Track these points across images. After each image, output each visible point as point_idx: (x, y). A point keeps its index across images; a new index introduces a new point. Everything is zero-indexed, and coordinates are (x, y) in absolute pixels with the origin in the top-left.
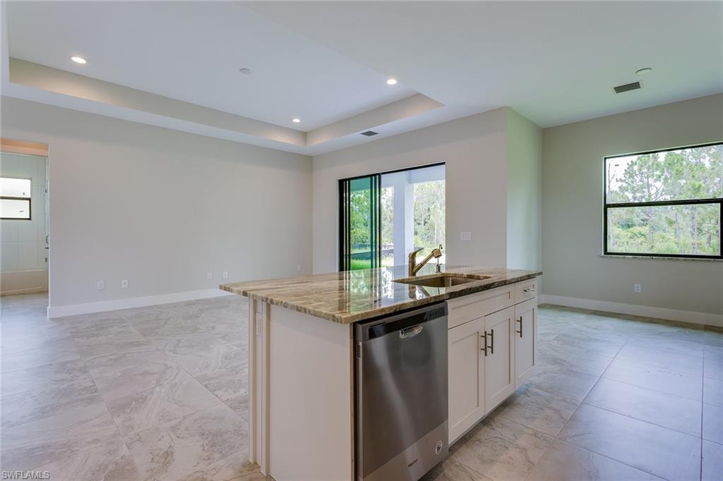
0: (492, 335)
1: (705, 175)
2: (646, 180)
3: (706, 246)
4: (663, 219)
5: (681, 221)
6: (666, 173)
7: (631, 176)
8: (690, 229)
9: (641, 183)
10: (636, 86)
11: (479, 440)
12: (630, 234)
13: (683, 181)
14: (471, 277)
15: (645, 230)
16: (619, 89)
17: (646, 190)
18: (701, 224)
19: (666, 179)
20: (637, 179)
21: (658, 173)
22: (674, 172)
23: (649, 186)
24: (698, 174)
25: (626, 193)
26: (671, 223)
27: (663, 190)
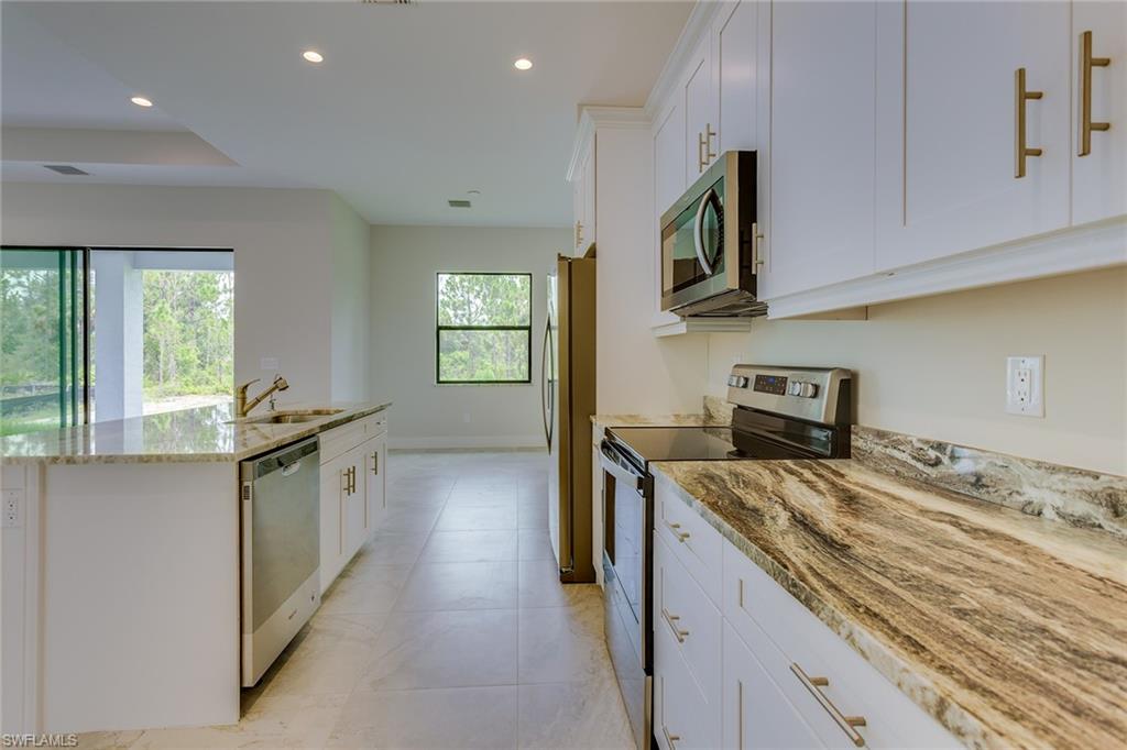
0: (354, 472)
1: (517, 295)
2: (466, 296)
3: (517, 372)
4: (482, 343)
5: (496, 345)
6: (485, 290)
7: (453, 289)
8: (504, 355)
9: (462, 299)
10: (466, 204)
11: (343, 592)
12: (451, 360)
13: (499, 301)
14: (318, 413)
15: (465, 355)
16: (453, 203)
17: (466, 307)
18: (513, 349)
19: (485, 296)
20: (459, 293)
21: (477, 288)
22: (491, 289)
23: (470, 302)
24: (511, 294)
25: (448, 309)
26: (489, 347)
27: (482, 309)
